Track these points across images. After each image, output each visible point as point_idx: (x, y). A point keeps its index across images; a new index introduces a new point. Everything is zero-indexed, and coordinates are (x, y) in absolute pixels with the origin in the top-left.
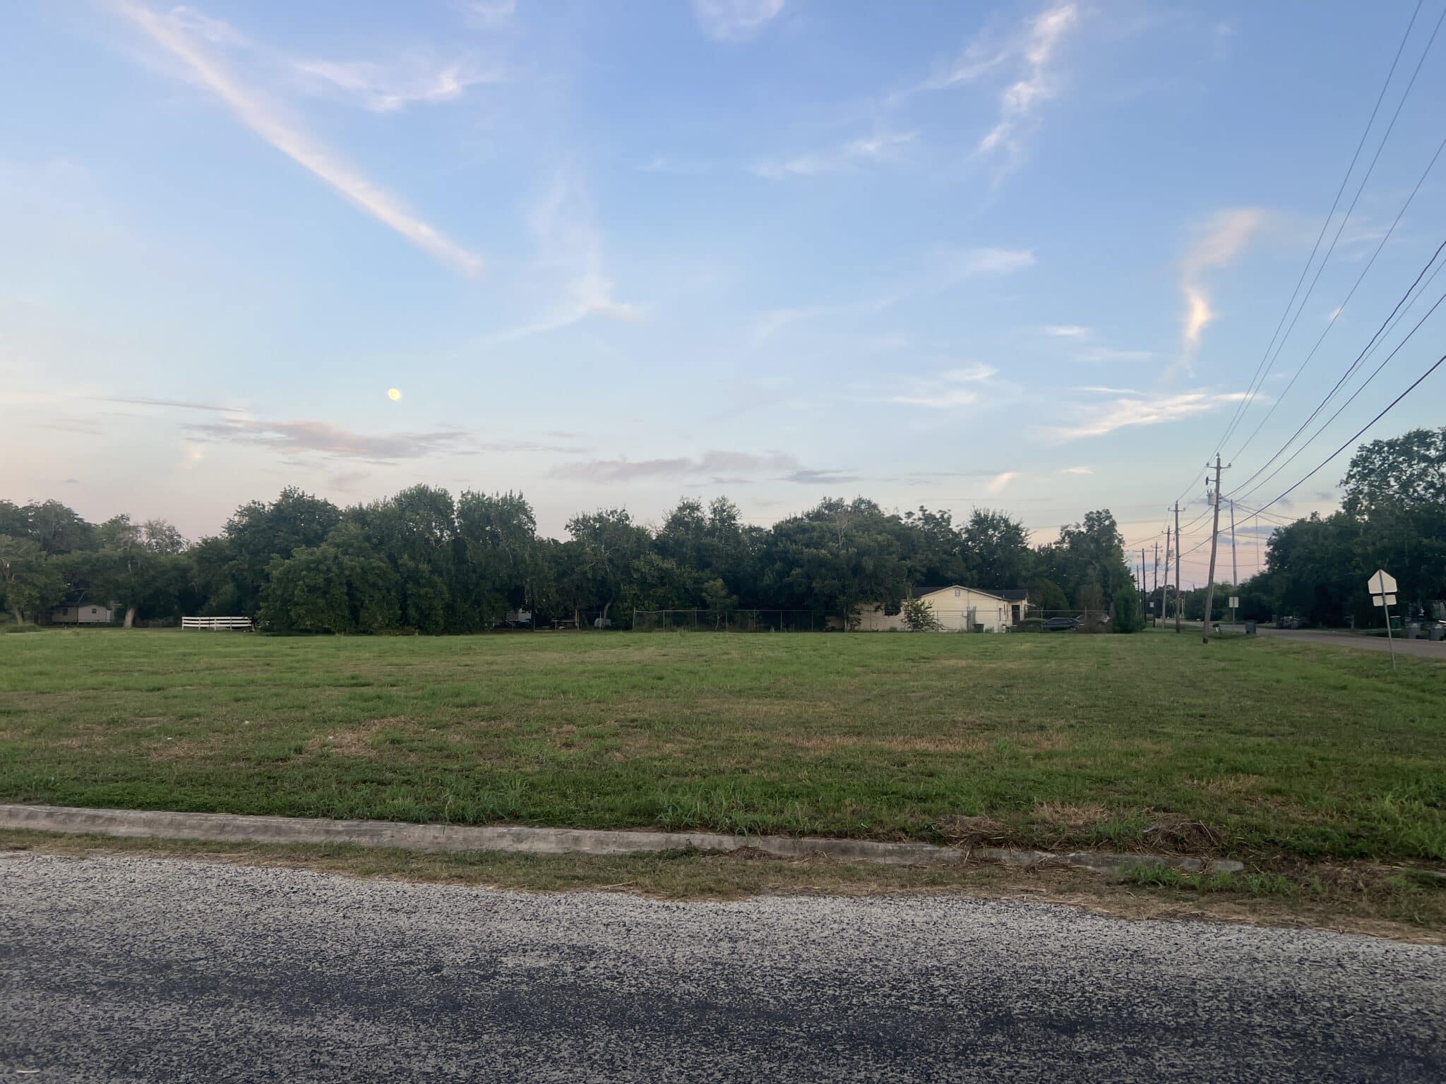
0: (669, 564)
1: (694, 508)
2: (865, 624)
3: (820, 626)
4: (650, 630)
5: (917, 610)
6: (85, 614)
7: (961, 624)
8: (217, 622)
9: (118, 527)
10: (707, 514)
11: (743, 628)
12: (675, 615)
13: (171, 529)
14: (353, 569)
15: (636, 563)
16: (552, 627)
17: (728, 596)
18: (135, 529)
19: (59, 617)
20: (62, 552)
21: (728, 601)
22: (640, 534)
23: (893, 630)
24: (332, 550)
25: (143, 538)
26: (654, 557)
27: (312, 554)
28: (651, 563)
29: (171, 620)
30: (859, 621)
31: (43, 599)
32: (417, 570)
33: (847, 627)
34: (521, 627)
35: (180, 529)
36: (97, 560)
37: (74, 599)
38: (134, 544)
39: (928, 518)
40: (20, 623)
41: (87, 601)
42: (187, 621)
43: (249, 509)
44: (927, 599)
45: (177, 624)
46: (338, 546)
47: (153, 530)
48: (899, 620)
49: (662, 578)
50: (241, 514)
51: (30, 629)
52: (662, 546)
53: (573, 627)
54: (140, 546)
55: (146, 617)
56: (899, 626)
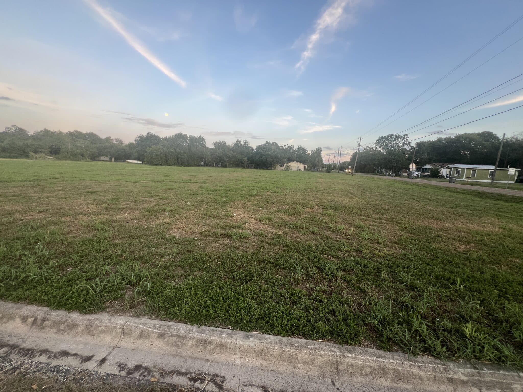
0: (235, 154)
1: (240, 142)
2: (276, 169)
3: (267, 168)
4: (231, 168)
5: (288, 166)
6: (103, 158)
7: (296, 169)
8: (134, 162)
9: (108, 139)
10: (242, 143)
11: (251, 168)
12: (236, 165)
13: (121, 140)
14: (166, 151)
15: (227, 153)
16: (209, 166)
17: (248, 161)
18: (113, 140)
19: (97, 159)
20: (96, 144)
21: (248, 162)
22: (228, 147)
23: (282, 170)
24: (161, 147)
25: (115, 142)
26: (232, 152)
27: (156, 147)
28: (231, 153)
29: (123, 160)
30: (275, 168)
31: (93, 155)
32: (180, 152)
33: (273, 169)
34: (202, 166)
35: (123, 140)
36: (104, 146)
37: (100, 155)
38: (113, 143)
39: (289, 147)
40: (88, 160)
41: (103, 155)
42: (127, 161)
43: (140, 136)
44: (289, 164)
45: (124, 161)
46: (162, 146)
47: (117, 140)
48: (283, 168)
49: (233, 157)
50: (138, 137)
51: (91, 161)
52: (233, 150)
53: (214, 166)
54: (114, 144)
55: (117, 160)
56: (284, 169)
